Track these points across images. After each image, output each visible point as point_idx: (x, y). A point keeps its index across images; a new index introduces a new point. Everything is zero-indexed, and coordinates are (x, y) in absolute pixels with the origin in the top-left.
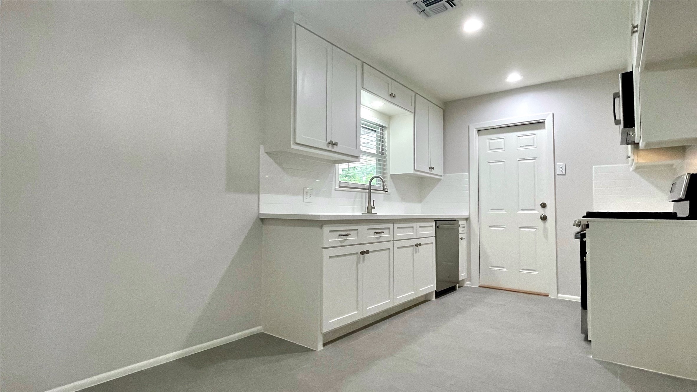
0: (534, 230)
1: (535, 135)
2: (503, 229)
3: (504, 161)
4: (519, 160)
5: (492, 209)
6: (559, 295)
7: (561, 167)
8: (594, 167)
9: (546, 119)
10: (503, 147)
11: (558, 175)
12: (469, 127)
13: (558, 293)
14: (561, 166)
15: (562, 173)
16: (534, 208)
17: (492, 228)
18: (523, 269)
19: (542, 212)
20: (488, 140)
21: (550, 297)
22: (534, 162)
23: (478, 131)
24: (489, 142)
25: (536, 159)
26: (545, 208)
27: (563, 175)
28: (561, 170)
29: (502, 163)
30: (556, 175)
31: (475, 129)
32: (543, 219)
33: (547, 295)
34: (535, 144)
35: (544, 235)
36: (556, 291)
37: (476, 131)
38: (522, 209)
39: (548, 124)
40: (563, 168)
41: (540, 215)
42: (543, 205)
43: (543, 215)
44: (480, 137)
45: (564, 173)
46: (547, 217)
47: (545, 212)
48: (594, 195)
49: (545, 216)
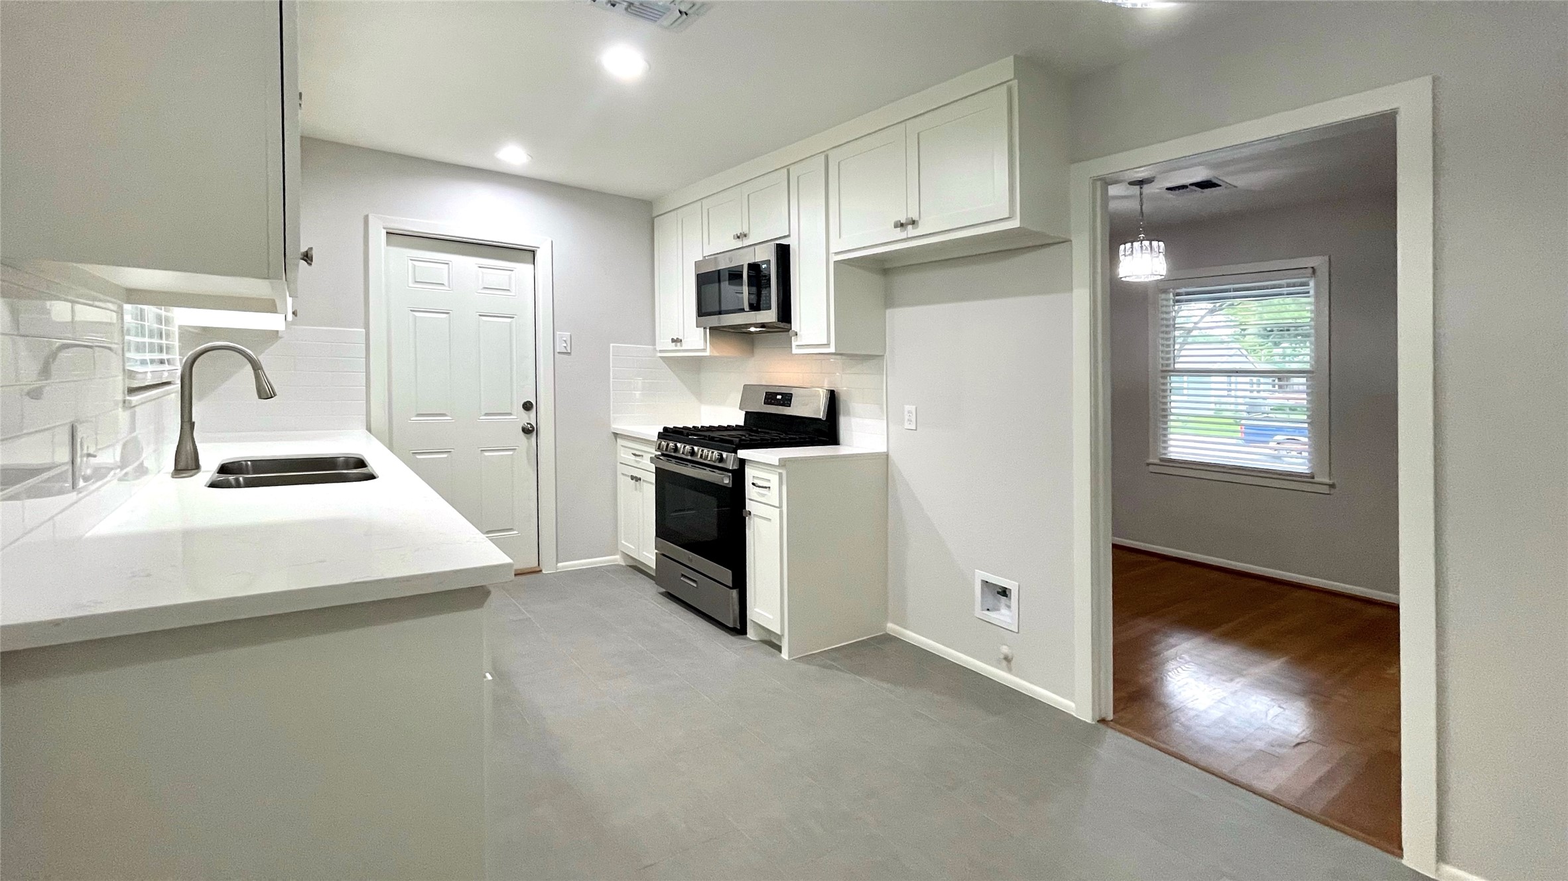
0: (511, 453)
1: (512, 271)
2: (445, 456)
3: (448, 313)
4: (480, 315)
5: (419, 415)
6: (559, 565)
7: (565, 341)
8: (611, 345)
9: (538, 248)
11: (559, 353)
12: (366, 219)
13: (557, 562)
14: (565, 339)
15: (565, 351)
16: (510, 412)
17: (419, 457)
18: (489, 532)
19: (525, 418)
20: (411, 259)
21: (544, 572)
22: (510, 323)
23: (389, 234)
24: (414, 266)
25: (513, 318)
26: (530, 412)
27: (569, 354)
28: (565, 345)
29: (445, 315)
30: (556, 354)
31: (384, 228)
32: (527, 431)
33: (538, 569)
34: (513, 289)
35: (528, 459)
36: (555, 559)
37: (384, 232)
38: (486, 414)
39: (542, 257)
40: (569, 343)
41: (522, 425)
42: (527, 406)
43: (528, 424)
44: (390, 248)
45: (569, 351)
46: (533, 428)
47: (529, 418)
48: (611, 389)
49: (532, 426)
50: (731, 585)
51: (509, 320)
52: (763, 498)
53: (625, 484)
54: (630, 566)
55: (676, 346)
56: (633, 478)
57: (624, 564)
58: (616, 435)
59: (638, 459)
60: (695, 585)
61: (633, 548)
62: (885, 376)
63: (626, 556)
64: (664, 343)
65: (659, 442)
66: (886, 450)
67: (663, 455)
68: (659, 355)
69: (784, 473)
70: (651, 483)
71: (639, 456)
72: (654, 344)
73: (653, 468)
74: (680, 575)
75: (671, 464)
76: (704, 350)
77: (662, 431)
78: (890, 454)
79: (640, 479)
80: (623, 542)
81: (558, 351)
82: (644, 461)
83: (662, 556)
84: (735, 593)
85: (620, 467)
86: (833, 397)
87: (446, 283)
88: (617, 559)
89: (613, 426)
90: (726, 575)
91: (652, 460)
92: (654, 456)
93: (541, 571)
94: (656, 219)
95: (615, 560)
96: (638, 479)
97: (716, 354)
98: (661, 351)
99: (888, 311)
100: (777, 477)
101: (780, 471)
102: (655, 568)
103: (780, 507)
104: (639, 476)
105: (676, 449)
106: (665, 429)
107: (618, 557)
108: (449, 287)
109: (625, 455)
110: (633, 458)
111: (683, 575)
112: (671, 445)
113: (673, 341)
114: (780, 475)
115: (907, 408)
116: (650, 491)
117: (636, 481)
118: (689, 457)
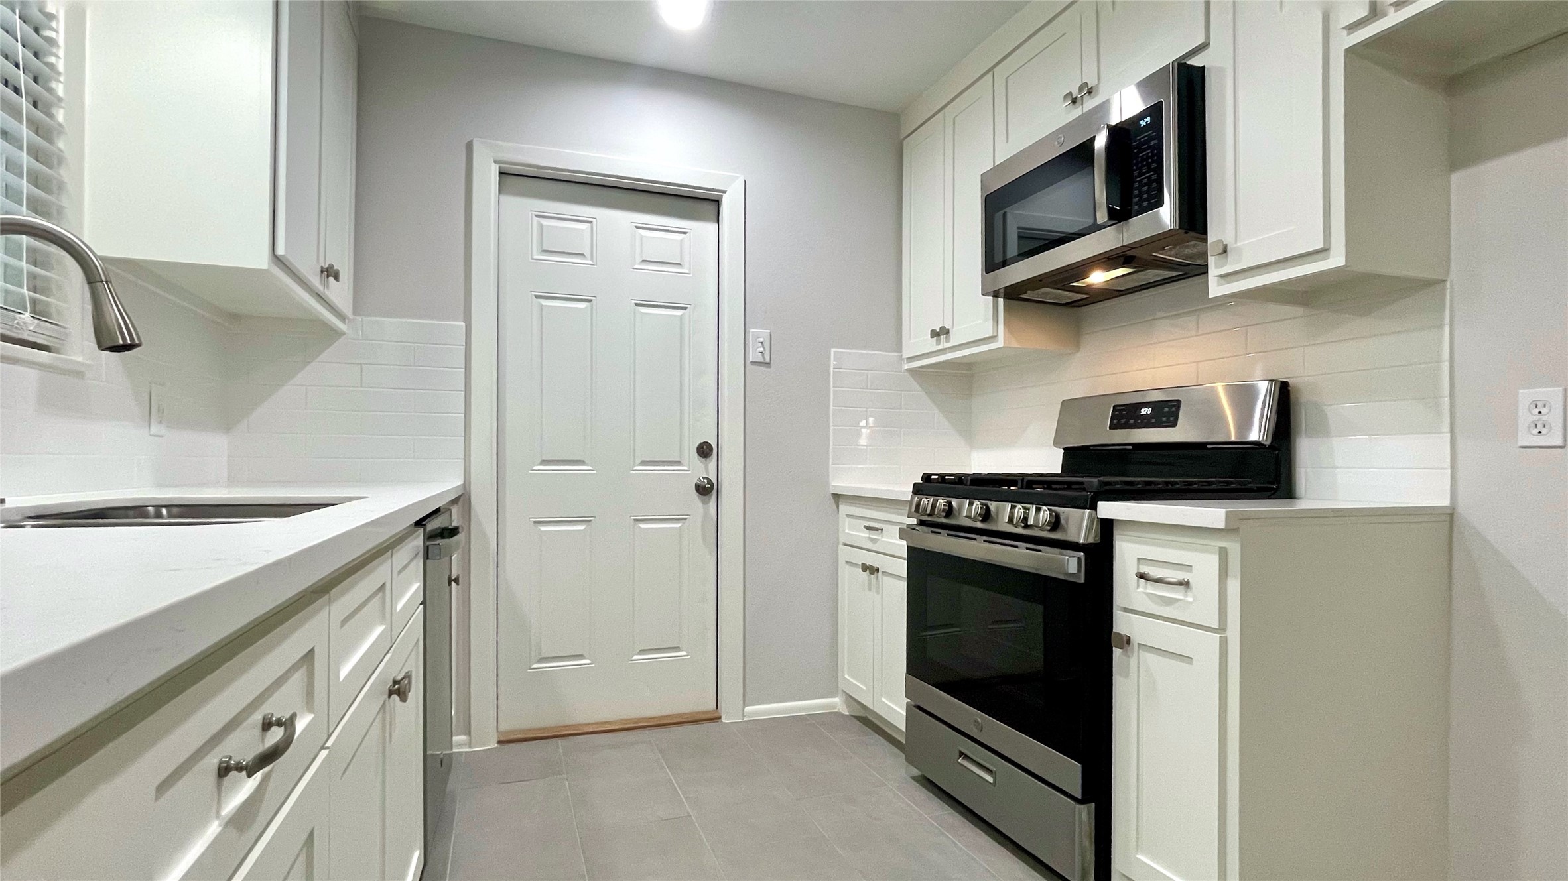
0: (678, 525)
1: (685, 233)
2: (581, 527)
3: (590, 301)
4: (637, 304)
5: (544, 462)
6: (747, 709)
7: (762, 343)
8: (833, 350)
9: (725, 192)
10: (587, 252)
11: (753, 363)
12: (469, 147)
13: (744, 705)
14: (761, 340)
15: (762, 361)
16: (678, 459)
17: (543, 528)
18: (643, 651)
19: (701, 470)
20: (537, 216)
21: (724, 720)
22: (681, 317)
23: (502, 173)
24: (541, 226)
25: (685, 308)
26: (708, 460)
27: (767, 364)
28: (761, 349)
29: (583, 305)
30: (749, 366)
31: (495, 162)
32: (704, 490)
33: (716, 715)
34: (686, 263)
35: (704, 538)
36: (741, 703)
37: (494, 170)
38: (643, 463)
39: (730, 207)
40: (767, 345)
41: (695, 481)
42: (704, 451)
43: (704, 478)
44: (507, 200)
45: (768, 360)
46: (712, 484)
47: (707, 471)
48: (831, 424)
49: (710, 481)
50: (1079, 796)
51: (679, 313)
52: (1168, 608)
53: (851, 580)
54: (856, 717)
55: (938, 343)
56: (865, 568)
57: (848, 714)
58: (837, 497)
59: (874, 535)
60: (991, 780)
61: (865, 688)
62: (1447, 330)
63: (850, 699)
64: (917, 342)
65: (916, 499)
66: (1446, 502)
67: (922, 523)
68: (906, 366)
69: (1234, 547)
70: (899, 578)
71: (877, 529)
72: (899, 348)
73: (902, 547)
74: (957, 754)
75: (942, 538)
76: (993, 338)
77: (920, 481)
78: (1461, 509)
79: (877, 570)
80: (846, 676)
81: (751, 360)
82: (883, 539)
83: (917, 709)
84: (1085, 814)
85: (845, 553)
86: (1284, 396)
87: (587, 253)
88: (836, 703)
89: (833, 484)
90: (1069, 772)
91: (902, 534)
92: (905, 527)
93: (720, 718)
94: (905, 141)
95: (833, 706)
96: (873, 570)
97: (1014, 344)
98: (910, 359)
99: (1455, 177)
100: (1215, 559)
101: (1224, 544)
102: (905, 731)
103: (1222, 629)
104: (875, 565)
105: (950, 511)
106: (927, 478)
107: (836, 700)
108: (592, 260)
109: (851, 529)
110: (866, 534)
111: (961, 754)
112: (941, 502)
113: (934, 334)
114: (1223, 554)
115: (1526, 396)
116: (896, 592)
117: (872, 573)
118: (979, 525)
